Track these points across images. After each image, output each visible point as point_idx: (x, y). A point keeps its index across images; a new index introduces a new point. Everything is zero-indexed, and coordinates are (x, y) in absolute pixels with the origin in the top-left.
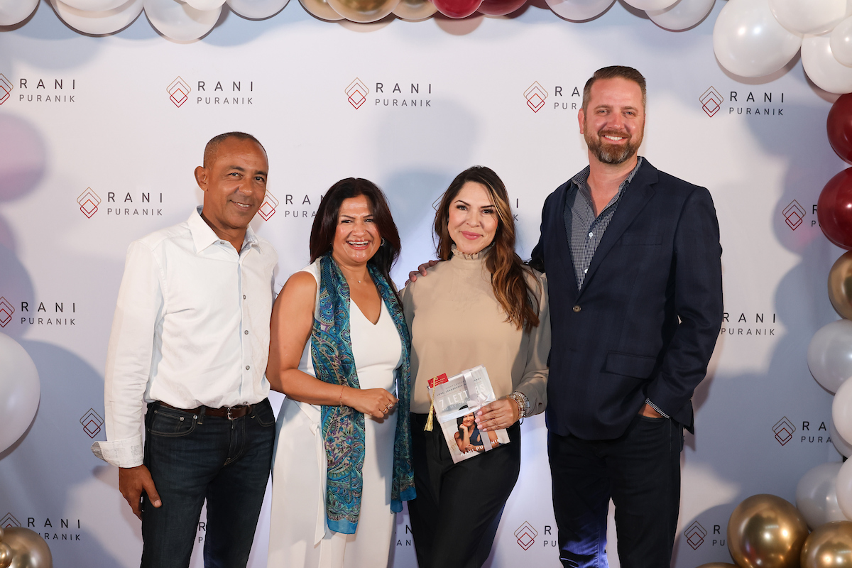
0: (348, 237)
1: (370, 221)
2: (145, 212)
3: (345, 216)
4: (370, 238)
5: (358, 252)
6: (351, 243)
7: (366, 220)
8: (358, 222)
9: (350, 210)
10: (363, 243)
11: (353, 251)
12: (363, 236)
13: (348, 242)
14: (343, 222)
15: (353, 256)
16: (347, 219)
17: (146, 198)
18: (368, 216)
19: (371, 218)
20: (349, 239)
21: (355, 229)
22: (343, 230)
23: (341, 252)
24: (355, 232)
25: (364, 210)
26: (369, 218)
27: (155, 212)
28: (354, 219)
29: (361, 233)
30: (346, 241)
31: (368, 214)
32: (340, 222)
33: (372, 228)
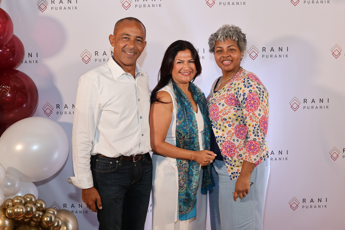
0: (180, 70)
3: (179, 60)
4: (191, 70)
5: (185, 77)
7: (190, 62)
8: (186, 63)
9: (182, 57)
10: (188, 73)
11: (183, 76)
12: (188, 70)
13: (180, 73)
15: (183, 79)
16: (180, 61)
18: (191, 60)
19: (192, 60)
20: (181, 71)
21: (184, 66)
22: (177, 67)
23: (177, 77)
24: (184, 68)
25: (189, 57)
26: (191, 61)
28: (184, 61)
29: (187, 69)
30: (179, 72)
31: (190, 59)
32: (177, 63)
33: (193, 65)
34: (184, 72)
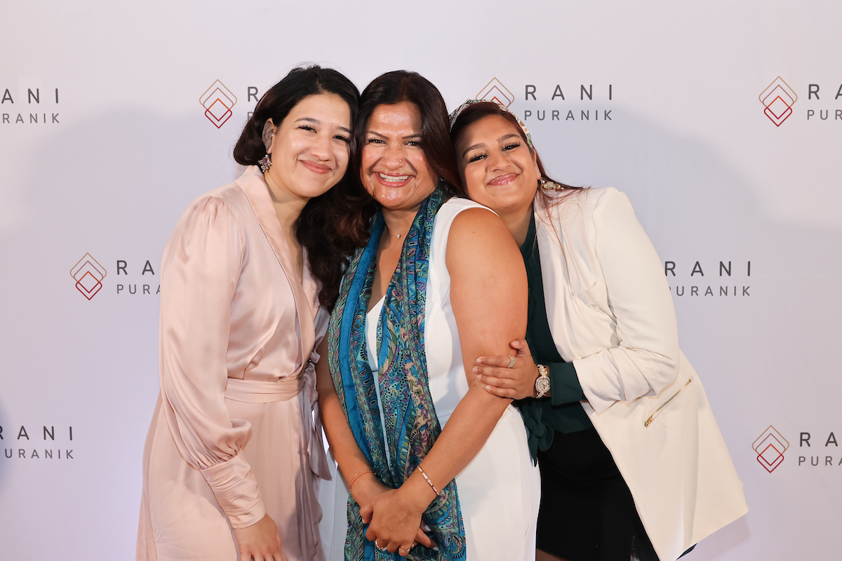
0: (374, 165)
1: (414, 144)
2: (33, 118)
3: (374, 133)
4: (408, 170)
6: (382, 175)
7: (406, 141)
8: (394, 144)
9: (385, 124)
12: (401, 168)
13: (374, 172)
14: (372, 141)
16: (378, 137)
17: (33, 96)
18: (412, 137)
19: (417, 139)
20: (377, 168)
21: (386, 155)
22: (371, 153)
24: (387, 159)
25: (406, 126)
26: (413, 139)
27: (49, 118)
28: (388, 138)
29: (393, 163)
30: (371, 171)
31: (411, 132)
32: (367, 142)
33: (416, 156)
34: (388, 175)
